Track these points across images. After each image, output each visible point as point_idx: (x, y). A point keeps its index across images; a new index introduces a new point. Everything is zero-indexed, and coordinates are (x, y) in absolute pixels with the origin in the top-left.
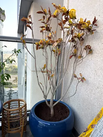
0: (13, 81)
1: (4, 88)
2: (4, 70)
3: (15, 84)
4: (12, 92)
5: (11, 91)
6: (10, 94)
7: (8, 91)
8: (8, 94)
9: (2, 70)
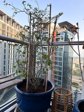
0: (80, 83)
1: (72, 87)
2: (73, 72)
3: (81, 86)
4: (78, 92)
5: (77, 90)
6: (76, 93)
7: (74, 90)
8: (74, 93)
9: (71, 72)
